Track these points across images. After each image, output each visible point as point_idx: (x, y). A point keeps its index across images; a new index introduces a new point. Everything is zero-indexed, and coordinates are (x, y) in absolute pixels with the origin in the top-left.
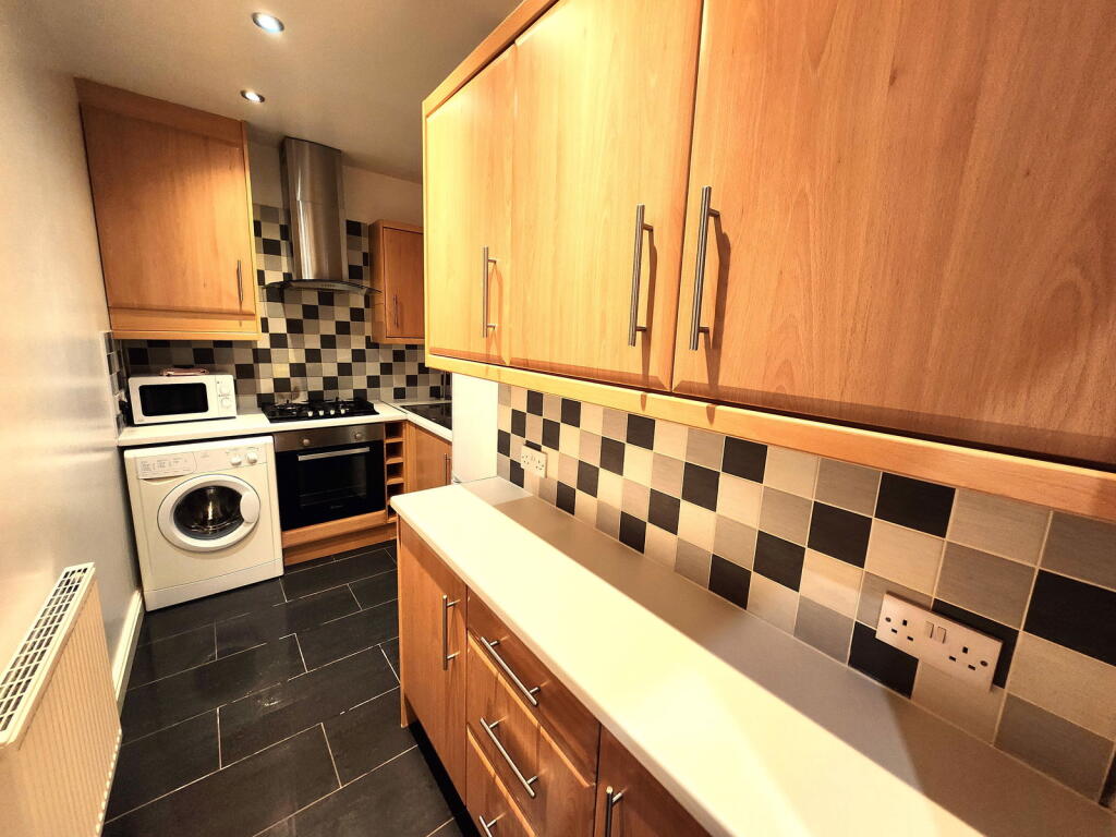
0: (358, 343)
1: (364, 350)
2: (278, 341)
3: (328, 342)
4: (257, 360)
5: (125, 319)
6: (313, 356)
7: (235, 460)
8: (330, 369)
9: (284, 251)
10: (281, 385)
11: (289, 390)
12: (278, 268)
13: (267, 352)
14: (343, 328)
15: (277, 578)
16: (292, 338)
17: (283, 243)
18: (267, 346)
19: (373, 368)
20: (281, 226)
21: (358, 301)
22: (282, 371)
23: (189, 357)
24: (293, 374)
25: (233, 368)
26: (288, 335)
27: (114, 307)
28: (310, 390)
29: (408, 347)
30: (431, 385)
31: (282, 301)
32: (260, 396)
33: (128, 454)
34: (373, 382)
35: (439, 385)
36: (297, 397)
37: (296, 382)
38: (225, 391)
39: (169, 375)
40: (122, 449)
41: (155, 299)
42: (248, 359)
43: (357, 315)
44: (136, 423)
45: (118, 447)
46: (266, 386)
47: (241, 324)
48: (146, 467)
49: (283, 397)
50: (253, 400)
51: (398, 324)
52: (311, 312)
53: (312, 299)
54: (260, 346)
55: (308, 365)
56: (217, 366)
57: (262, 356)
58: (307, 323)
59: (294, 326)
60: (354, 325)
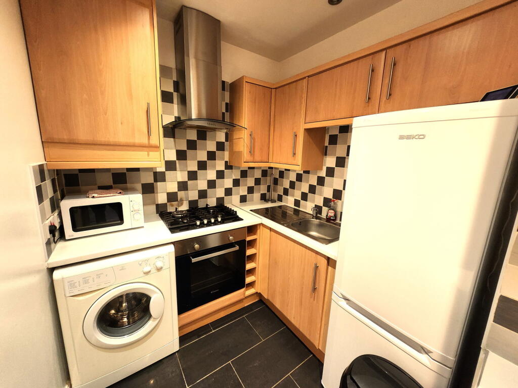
0: (220, 166)
1: (224, 171)
2: (170, 166)
3: (202, 166)
4: (156, 180)
5: (56, 152)
6: (193, 176)
7: (147, 269)
8: (202, 185)
9: (175, 100)
10: (172, 197)
11: (177, 200)
12: (172, 114)
13: (163, 174)
14: (212, 156)
15: (175, 353)
16: (179, 164)
17: (175, 95)
18: (163, 169)
19: (228, 183)
20: (174, 81)
21: (221, 136)
22: (172, 187)
23: (109, 181)
24: (179, 190)
25: (139, 187)
26: (177, 161)
27: (47, 142)
28: (189, 200)
29: (250, 168)
30: (262, 192)
31: (174, 137)
32: (158, 206)
33: (57, 274)
34: (228, 192)
35: (266, 192)
36: (182, 204)
37: (181, 194)
38: (136, 208)
39: (93, 197)
40: (51, 270)
41: (82, 135)
42: (150, 179)
43: (220, 146)
44: (67, 238)
45: (48, 268)
46: (162, 198)
47: (148, 155)
48: (72, 285)
49: (172, 205)
50: (153, 208)
51: (252, 152)
52: (192, 145)
53: (192, 135)
54: (158, 170)
55: (190, 183)
56: (129, 185)
57: (159, 177)
58: (190, 153)
59: (181, 155)
60: (218, 153)
